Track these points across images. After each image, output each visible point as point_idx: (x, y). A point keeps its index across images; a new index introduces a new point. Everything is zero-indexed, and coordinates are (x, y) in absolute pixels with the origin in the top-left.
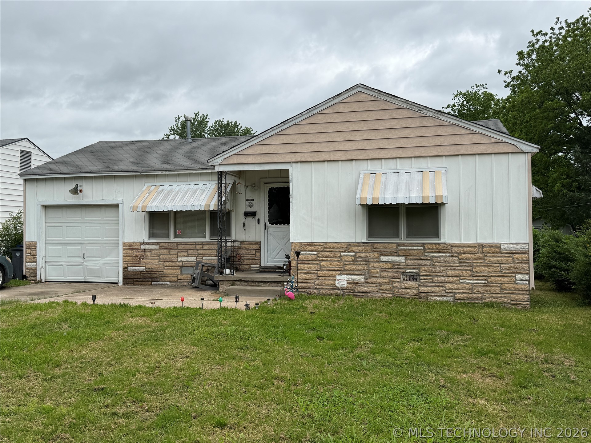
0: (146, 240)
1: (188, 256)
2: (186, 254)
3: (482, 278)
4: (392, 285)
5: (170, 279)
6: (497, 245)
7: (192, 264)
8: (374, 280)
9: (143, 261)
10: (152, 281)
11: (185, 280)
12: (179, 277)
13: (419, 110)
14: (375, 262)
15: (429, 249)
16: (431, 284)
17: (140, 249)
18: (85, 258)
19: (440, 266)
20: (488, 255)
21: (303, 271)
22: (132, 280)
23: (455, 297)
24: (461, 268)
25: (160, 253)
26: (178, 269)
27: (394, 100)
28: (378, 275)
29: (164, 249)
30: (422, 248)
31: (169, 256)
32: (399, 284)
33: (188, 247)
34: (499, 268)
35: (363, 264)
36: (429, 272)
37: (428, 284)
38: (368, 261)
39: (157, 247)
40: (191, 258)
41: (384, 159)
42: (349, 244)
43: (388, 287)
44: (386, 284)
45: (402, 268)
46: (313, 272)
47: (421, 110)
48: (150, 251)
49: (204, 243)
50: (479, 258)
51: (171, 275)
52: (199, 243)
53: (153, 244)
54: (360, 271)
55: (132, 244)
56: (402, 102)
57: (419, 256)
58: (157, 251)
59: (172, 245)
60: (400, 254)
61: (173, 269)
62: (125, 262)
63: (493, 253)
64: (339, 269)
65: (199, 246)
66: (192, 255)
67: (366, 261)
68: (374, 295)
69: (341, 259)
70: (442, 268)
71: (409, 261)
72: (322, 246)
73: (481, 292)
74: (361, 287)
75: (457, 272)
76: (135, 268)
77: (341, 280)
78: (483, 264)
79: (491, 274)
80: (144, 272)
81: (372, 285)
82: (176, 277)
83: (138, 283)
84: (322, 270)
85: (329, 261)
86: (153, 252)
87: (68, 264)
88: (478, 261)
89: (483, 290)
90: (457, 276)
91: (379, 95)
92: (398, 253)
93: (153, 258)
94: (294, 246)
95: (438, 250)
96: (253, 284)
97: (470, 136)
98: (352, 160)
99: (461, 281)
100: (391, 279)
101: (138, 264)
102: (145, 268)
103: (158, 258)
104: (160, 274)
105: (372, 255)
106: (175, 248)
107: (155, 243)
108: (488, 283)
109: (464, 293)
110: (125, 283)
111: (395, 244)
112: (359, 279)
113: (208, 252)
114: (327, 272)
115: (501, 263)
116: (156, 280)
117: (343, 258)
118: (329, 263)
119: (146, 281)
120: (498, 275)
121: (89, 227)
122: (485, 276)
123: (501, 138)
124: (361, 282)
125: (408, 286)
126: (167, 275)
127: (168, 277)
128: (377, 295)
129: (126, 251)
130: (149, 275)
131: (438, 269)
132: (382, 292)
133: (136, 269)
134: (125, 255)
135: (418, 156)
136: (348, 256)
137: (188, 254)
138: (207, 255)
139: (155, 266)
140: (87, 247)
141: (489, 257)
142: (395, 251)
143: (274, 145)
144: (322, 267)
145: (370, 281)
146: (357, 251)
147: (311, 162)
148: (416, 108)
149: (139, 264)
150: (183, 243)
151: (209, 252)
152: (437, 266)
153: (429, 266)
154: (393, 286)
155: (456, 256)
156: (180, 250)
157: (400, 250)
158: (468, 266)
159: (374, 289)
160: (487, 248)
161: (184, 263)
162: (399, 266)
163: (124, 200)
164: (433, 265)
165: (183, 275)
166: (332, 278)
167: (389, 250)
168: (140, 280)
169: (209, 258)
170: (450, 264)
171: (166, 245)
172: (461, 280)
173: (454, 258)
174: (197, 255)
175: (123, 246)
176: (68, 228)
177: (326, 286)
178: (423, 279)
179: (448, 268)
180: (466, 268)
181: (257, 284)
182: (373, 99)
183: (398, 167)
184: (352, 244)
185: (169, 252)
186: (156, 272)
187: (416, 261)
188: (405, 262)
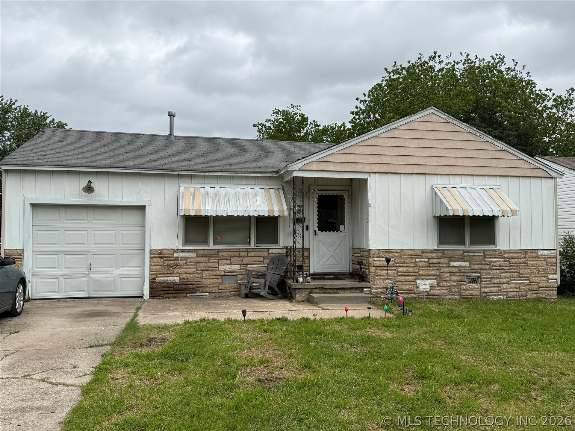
0: (181, 247)
1: (231, 264)
2: (229, 262)
3: (526, 278)
4: (459, 287)
5: (210, 290)
6: (535, 251)
7: (235, 272)
8: (445, 284)
9: (176, 270)
10: (187, 293)
11: (227, 290)
12: (221, 287)
13: (480, 135)
14: (445, 267)
15: (488, 255)
16: (490, 285)
17: (172, 257)
18: (92, 269)
19: (496, 269)
20: (530, 259)
21: (382, 277)
22: (162, 293)
23: (507, 295)
24: (511, 271)
25: (197, 261)
26: (219, 278)
27: (460, 124)
28: (448, 279)
29: (203, 256)
30: (483, 254)
31: (208, 264)
32: (465, 286)
33: (230, 254)
34: (537, 270)
35: (435, 269)
36: (488, 275)
37: (487, 285)
38: (440, 267)
39: (194, 255)
40: (234, 266)
41: (452, 175)
42: (423, 251)
43: (456, 289)
44: (455, 286)
45: (468, 272)
46: (391, 277)
47: (481, 136)
48: (185, 260)
49: (248, 250)
50: (524, 262)
51: (210, 285)
52: (243, 250)
53: (189, 251)
54: (433, 275)
55: (163, 252)
56: (466, 127)
57: (480, 261)
58: (194, 259)
59: (212, 252)
60: (466, 259)
61: (213, 278)
62: (152, 273)
63: (533, 258)
64: (414, 274)
65: (244, 253)
66: (235, 263)
67: (438, 266)
68: (445, 297)
69: (416, 265)
70: (497, 271)
71: (473, 266)
72: (399, 252)
73: (526, 290)
74: (434, 290)
75: (508, 274)
76: (165, 278)
77: (424, 284)
78: (526, 267)
79: (532, 275)
80: (177, 283)
81: (443, 288)
82: (217, 287)
83: (170, 295)
84: (399, 276)
85: (405, 267)
86: (189, 260)
87: (66, 277)
88: (523, 265)
89: (527, 289)
90: (508, 278)
91: (449, 118)
92: (464, 259)
93: (189, 267)
94: (372, 253)
95: (494, 256)
96: (331, 292)
97: (517, 161)
98: (425, 174)
99: (511, 282)
100: (459, 283)
101: (170, 273)
102: (178, 278)
103: (195, 266)
104: (197, 284)
105: (443, 261)
106: (215, 255)
107: (191, 250)
108: (530, 282)
109: (514, 291)
110: (153, 295)
111: (462, 251)
112: (432, 283)
113: (253, 259)
114: (403, 277)
115: (538, 265)
116: (192, 291)
117: (418, 264)
118: (405, 269)
119: (180, 293)
120: (536, 275)
121: (99, 232)
122: (528, 277)
123: (538, 165)
124: (434, 286)
125: (473, 287)
126: (205, 285)
127: (207, 287)
128: (448, 297)
129: (155, 260)
130: (184, 286)
131: (495, 272)
132: (452, 294)
133: (167, 280)
134: (153, 264)
135: (479, 174)
136: (422, 262)
137: (231, 262)
138: (253, 263)
139: (191, 276)
140: (95, 256)
141: (530, 261)
142: (462, 257)
143: (354, 155)
144: (399, 273)
145: (441, 284)
146: (430, 257)
147: (388, 173)
148: (478, 133)
149: (172, 274)
150: (225, 250)
151: (255, 259)
152: (494, 269)
153: (488, 269)
154: (460, 289)
155: (508, 261)
156: (221, 258)
157: (466, 256)
158: (516, 269)
159: (445, 292)
160: (529, 254)
161: (226, 271)
162: (465, 271)
163: (151, 201)
164: (491, 269)
165: (224, 285)
166: (408, 283)
167: (457, 257)
168: (173, 292)
169: (255, 265)
170: (503, 268)
171: (205, 252)
172: (511, 280)
173: (506, 263)
174: (241, 263)
175: (151, 254)
176: (67, 232)
177: (403, 290)
178: (484, 282)
179: (502, 271)
180: (515, 271)
181: (336, 291)
182: (443, 121)
183: (463, 183)
184: (425, 251)
185: (209, 260)
186: (192, 283)
187: (478, 266)
188: (470, 267)
